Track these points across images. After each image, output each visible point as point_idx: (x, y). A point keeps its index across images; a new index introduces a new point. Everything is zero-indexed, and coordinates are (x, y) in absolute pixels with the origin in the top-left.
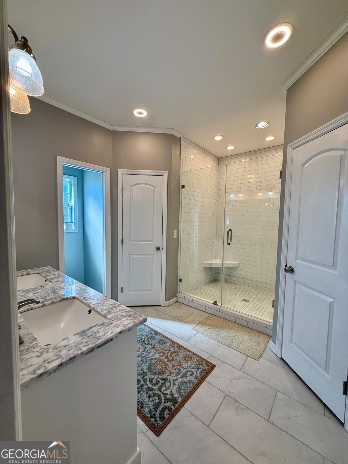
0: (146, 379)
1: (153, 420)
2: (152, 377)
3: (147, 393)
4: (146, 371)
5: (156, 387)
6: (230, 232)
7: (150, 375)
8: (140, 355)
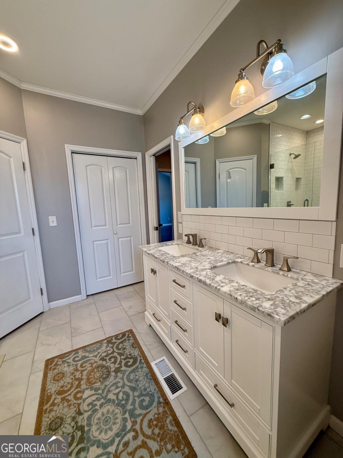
0: (118, 364)
1: (130, 335)
2: (112, 366)
3: (124, 352)
4: (113, 374)
5: (115, 354)
6: (306, 202)
7: (113, 367)
8: (106, 403)
